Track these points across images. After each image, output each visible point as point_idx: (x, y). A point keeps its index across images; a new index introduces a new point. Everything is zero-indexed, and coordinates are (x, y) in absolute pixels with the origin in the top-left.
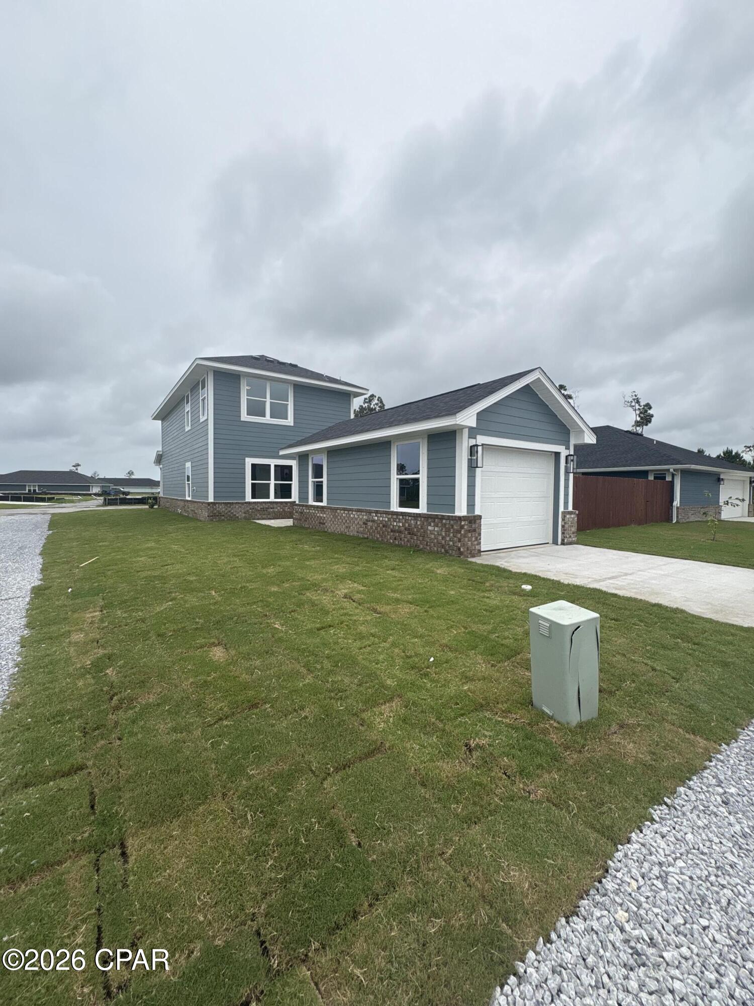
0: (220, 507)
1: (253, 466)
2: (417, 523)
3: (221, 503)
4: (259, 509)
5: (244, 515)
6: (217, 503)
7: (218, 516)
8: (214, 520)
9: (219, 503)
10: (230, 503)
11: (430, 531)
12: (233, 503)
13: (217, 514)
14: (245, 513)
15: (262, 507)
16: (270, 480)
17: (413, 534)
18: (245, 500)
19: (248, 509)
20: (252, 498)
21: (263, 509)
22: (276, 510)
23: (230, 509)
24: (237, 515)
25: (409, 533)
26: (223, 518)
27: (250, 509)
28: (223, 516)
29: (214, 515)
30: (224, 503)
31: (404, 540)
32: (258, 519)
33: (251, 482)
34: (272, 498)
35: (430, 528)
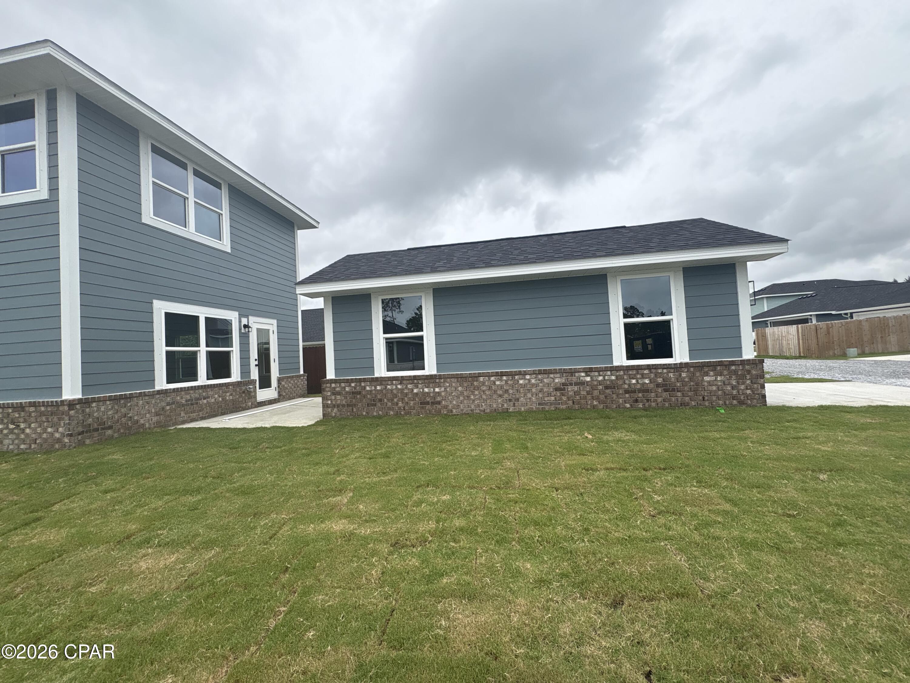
0: (102, 409)
1: (169, 316)
2: (680, 375)
3: (104, 400)
4: (184, 402)
5: (155, 419)
6: (94, 400)
7: (97, 430)
8: (88, 442)
9: (99, 400)
10: (125, 397)
11: (709, 382)
12: (131, 397)
13: (96, 426)
14: (157, 414)
15: (188, 397)
16: (198, 345)
17: (673, 390)
18: (154, 387)
19: (163, 404)
20: (168, 382)
21: (193, 402)
22: (213, 400)
23: (123, 410)
24: (142, 421)
25: (666, 391)
26: (109, 432)
27: (168, 404)
28: (110, 427)
29: (87, 430)
30: (110, 399)
31: (655, 401)
32: (184, 422)
33: (165, 349)
34: (202, 379)
35: (706, 378)
